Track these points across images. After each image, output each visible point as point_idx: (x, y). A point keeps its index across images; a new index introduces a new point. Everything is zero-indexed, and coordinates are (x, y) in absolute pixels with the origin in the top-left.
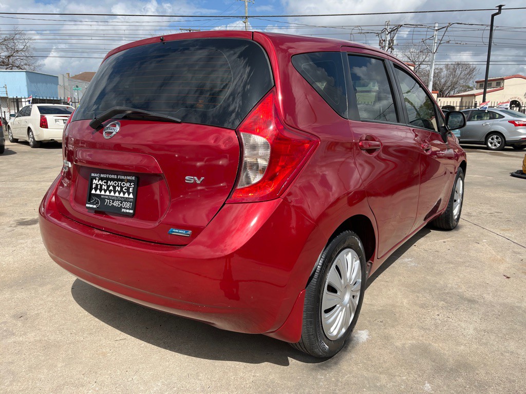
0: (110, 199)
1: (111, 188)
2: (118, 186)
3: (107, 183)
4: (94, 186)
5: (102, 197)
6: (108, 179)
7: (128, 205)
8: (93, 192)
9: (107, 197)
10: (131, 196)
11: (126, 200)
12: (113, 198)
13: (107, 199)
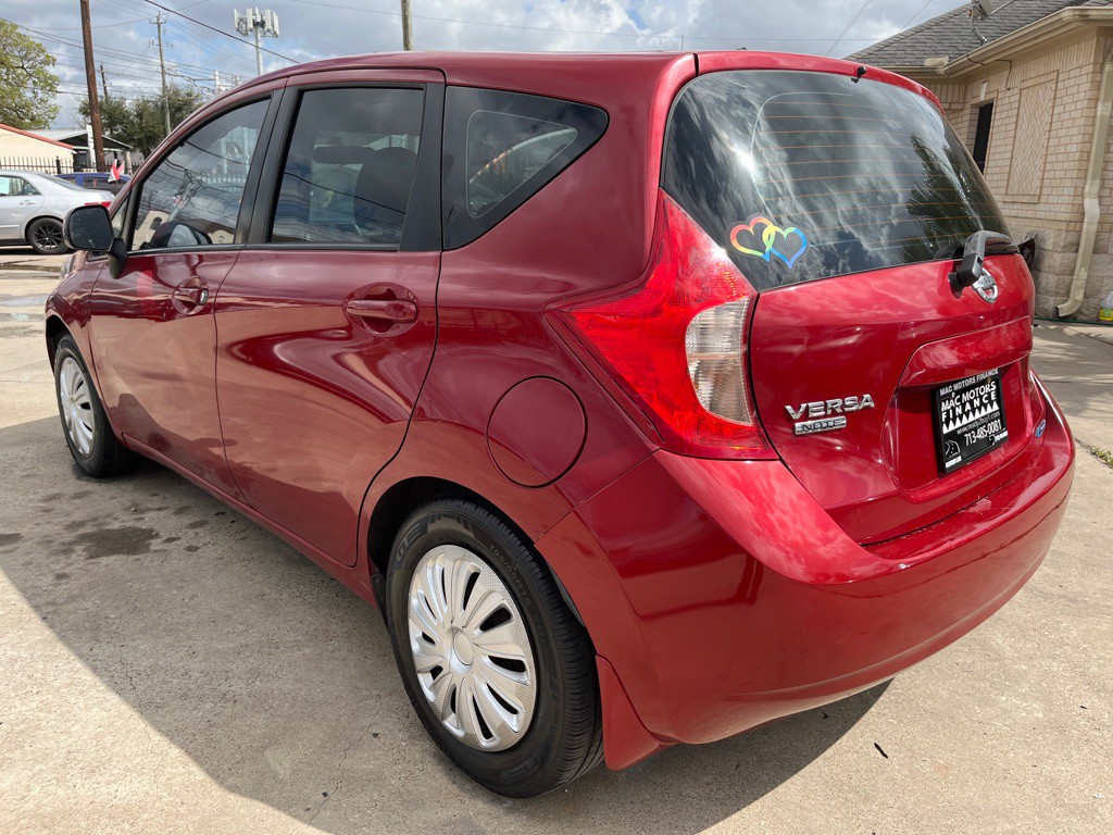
0: (969, 431)
1: (968, 407)
2: (976, 398)
3: (960, 400)
4: (944, 416)
5: (959, 432)
6: (960, 392)
7: (995, 426)
8: (945, 430)
9: (965, 429)
10: (996, 407)
11: (990, 418)
12: (974, 425)
13: (967, 432)
